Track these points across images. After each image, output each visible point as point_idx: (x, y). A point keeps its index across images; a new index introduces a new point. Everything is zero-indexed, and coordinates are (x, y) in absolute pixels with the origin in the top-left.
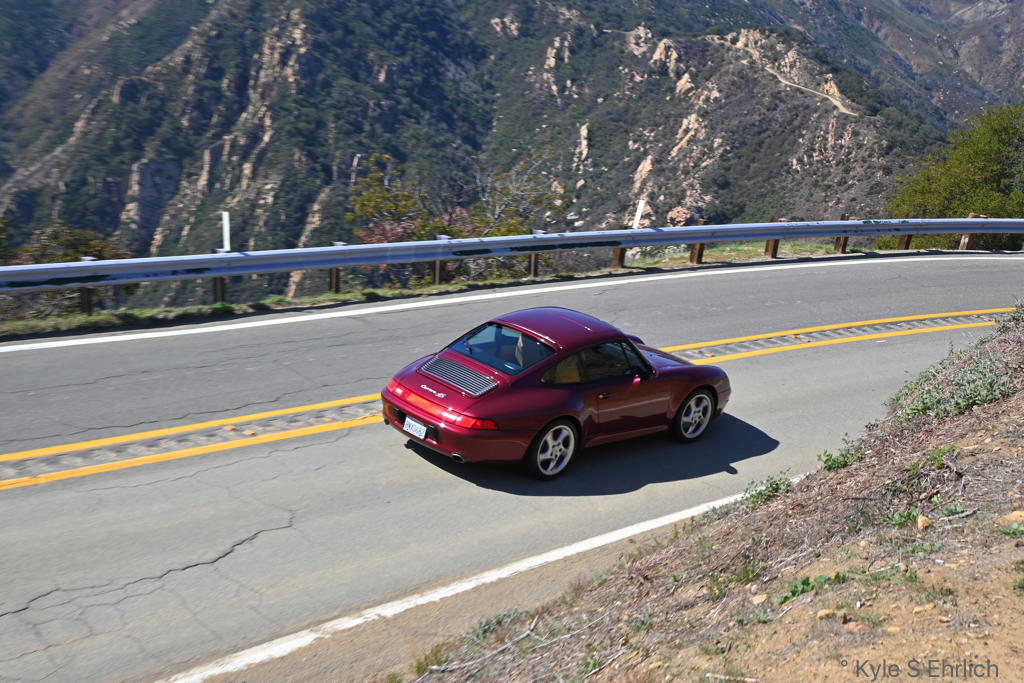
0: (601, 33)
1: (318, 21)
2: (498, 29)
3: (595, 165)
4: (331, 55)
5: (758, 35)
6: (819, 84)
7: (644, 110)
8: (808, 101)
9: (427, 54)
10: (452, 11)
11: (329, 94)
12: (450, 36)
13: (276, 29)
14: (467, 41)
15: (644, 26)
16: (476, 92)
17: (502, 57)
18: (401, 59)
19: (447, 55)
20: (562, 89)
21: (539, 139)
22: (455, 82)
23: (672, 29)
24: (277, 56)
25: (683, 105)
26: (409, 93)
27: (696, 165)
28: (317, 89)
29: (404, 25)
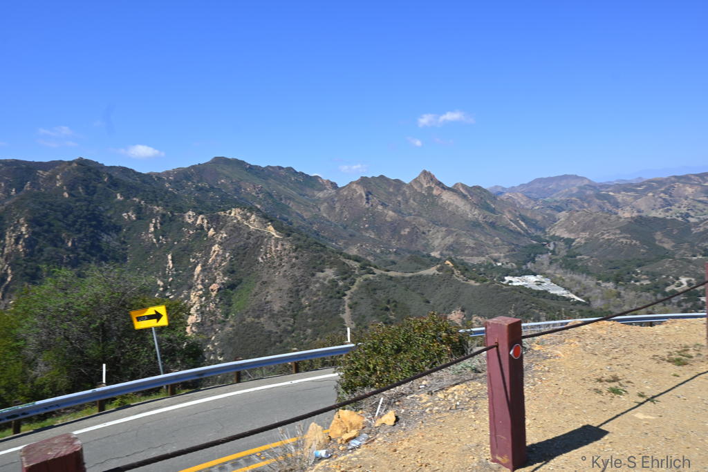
0: (173, 215)
1: (33, 222)
2: (126, 217)
3: (176, 271)
4: (42, 237)
5: (239, 210)
6: (266, 227)
7: (196, 245)
8: (262, 234)
9: (92, 232)
10: (103, 212)
11: (42, 255)
12: (103, 223)
13: (12, 228)
14: (112, 224)
15: (192, 211)
16: (118, 246)
17: (129, 229)
18: (78, 235)
19: (102, 231)
20: (158, 240)
21: (150, 262)
22: (108, 243)
23: (204, 211)
24: (13, 240)
25: (212, 242)
26: (84, 250)
27: (220, 265)
28: (36, 253)
29: (79, 220)
